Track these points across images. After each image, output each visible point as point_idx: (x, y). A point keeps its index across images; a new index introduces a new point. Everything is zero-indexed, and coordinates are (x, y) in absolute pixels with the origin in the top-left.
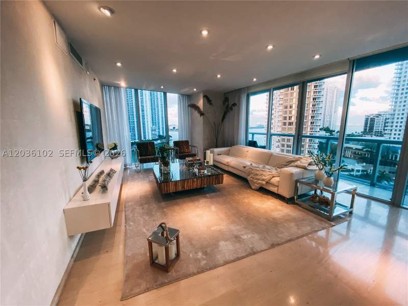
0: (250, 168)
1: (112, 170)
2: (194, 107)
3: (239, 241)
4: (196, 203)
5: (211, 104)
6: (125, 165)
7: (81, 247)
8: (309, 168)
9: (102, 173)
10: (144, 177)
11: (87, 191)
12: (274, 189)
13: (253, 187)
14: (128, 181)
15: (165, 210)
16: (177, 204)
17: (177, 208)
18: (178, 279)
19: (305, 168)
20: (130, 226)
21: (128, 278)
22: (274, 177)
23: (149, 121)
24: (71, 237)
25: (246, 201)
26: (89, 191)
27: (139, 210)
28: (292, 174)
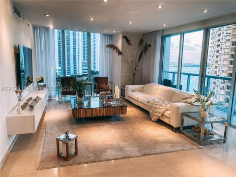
0: (152, 103)
1: (38, 97)
2: (112, 47)
3: (122, 151)
4: (101, 127)
5: (129, 44)
6: (50, 97)
7: (14, 146)
8: (194, 104)
9: (31, 99)
10: (64, 107)
11: (21, 109)
12: (166, 121)
13: (153, 119)
14: (51, 109)
15: (75, 130)
16: (86, 127)
17: (84, 130)
18: (73, 164)
19: (191, 104)
20: (48, 137)
21: (42, 161)
22: (167, 110)
23: (81, 55)
24: (9, 136)
25: (142, 128)
26: (22, 108)
27: (56, 129)
28: (178, 108)
